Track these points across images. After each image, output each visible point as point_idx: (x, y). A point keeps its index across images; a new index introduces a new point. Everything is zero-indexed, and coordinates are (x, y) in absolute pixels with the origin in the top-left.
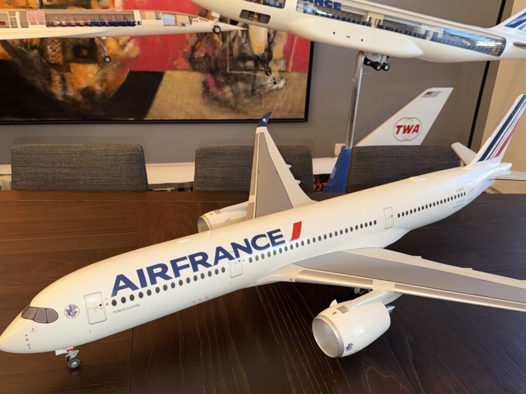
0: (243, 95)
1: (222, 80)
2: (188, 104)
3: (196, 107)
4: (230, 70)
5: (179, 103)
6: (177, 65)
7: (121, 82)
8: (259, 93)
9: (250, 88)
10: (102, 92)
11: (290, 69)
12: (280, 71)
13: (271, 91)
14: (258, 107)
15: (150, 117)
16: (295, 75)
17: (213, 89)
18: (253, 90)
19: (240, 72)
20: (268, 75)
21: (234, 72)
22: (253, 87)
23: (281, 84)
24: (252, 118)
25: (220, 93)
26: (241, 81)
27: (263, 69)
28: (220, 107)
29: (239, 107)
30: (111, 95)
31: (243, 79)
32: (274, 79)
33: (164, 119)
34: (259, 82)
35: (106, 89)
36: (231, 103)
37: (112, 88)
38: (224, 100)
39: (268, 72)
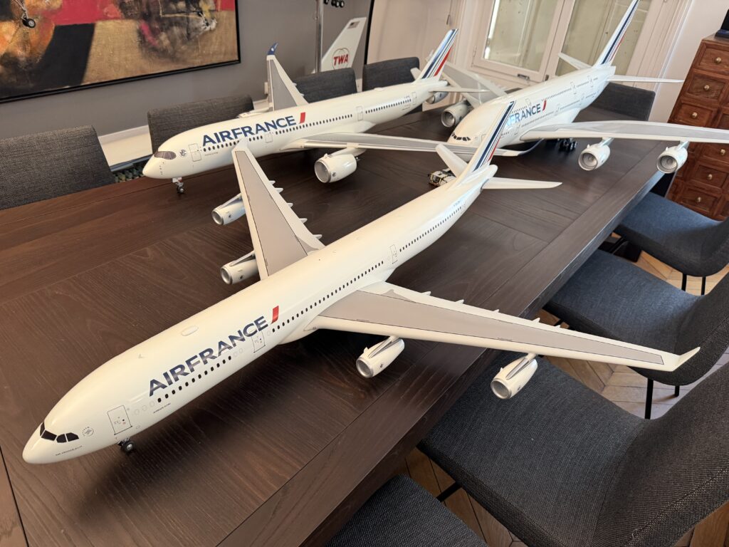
0: (179, 41)
1: (157, 27)
2: (126, 59)
3: (134, 62)
4: (164, 14)
5: (116, 59)
6: (107, 13)
7: (47, 42)
8: (194, 37)
9: (185, 32)
10: (26, 57)
11: (219, 7)
12: (210, 11)
13: (205, 33)
14: (196, 54)
15: (88, 81)
16: (224, 14)
17: (149, 38)
18: (189, 34)
19: (173, 15)
20: (200, 15)
21: (168, 16)
22: (187, 31)
23: (213, 25)
24: (191, 66)
25: (157, 42)
26: (176, 26)
27: (195, 9)
28: (159, 57)
29: (178, 55)
30: (38, 60)
31: (177, 23)
32: (206, 20)
33: (103, 81)
34: (193, 24)
35: (31, 52)
36: (169, 52)
37: (38, 51)
38: (162, 50)
39: (200, 13)
